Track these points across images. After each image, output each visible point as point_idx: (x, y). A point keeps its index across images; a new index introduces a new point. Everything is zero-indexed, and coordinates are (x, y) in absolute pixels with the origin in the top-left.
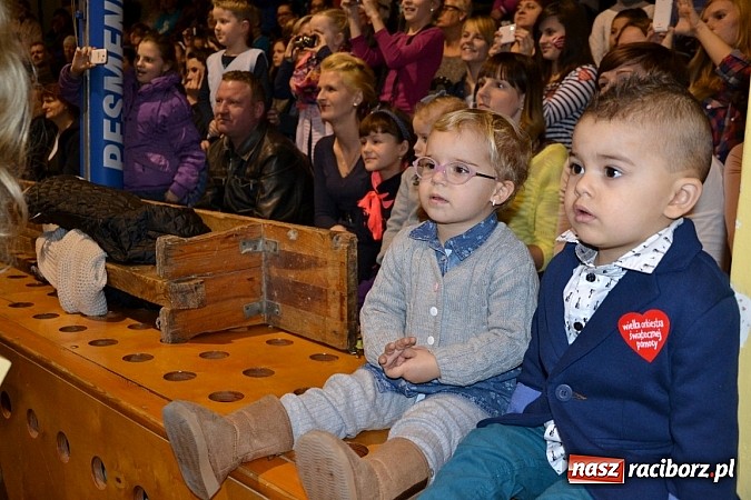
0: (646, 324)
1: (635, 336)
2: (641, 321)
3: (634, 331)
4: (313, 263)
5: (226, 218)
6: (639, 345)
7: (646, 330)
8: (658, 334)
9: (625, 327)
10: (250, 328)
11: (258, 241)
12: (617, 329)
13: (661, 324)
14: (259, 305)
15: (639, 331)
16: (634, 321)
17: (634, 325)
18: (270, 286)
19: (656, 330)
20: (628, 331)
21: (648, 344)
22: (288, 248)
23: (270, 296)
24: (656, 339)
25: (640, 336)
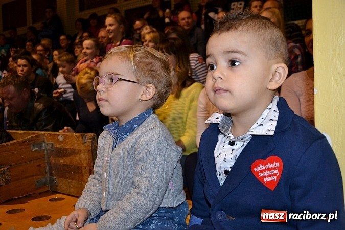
0: (269, 166)
1: (262, 175)
2: (265, 164)
3: (261, 171)
4: (73, 152)
5: (24, 133)
6: (266, 180)
7: (269, 170)
8: (276, 171)
9: (256, 170)
10: (40, 194)
11: (42, 144)
12: (251, 172)
13: (278, 165)
14: (44, 180)
15: (264, 171)
16: (260, 165)
17: (261, 167)
18: (50, 168)
19: (275, 169)
20: (258, 172)
21: (271, 179)
22: (59, 146)
23: (51, 174)
24: (275, 175)
25: (266, 174)
